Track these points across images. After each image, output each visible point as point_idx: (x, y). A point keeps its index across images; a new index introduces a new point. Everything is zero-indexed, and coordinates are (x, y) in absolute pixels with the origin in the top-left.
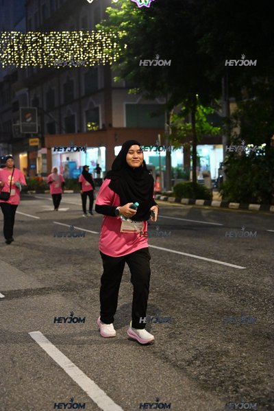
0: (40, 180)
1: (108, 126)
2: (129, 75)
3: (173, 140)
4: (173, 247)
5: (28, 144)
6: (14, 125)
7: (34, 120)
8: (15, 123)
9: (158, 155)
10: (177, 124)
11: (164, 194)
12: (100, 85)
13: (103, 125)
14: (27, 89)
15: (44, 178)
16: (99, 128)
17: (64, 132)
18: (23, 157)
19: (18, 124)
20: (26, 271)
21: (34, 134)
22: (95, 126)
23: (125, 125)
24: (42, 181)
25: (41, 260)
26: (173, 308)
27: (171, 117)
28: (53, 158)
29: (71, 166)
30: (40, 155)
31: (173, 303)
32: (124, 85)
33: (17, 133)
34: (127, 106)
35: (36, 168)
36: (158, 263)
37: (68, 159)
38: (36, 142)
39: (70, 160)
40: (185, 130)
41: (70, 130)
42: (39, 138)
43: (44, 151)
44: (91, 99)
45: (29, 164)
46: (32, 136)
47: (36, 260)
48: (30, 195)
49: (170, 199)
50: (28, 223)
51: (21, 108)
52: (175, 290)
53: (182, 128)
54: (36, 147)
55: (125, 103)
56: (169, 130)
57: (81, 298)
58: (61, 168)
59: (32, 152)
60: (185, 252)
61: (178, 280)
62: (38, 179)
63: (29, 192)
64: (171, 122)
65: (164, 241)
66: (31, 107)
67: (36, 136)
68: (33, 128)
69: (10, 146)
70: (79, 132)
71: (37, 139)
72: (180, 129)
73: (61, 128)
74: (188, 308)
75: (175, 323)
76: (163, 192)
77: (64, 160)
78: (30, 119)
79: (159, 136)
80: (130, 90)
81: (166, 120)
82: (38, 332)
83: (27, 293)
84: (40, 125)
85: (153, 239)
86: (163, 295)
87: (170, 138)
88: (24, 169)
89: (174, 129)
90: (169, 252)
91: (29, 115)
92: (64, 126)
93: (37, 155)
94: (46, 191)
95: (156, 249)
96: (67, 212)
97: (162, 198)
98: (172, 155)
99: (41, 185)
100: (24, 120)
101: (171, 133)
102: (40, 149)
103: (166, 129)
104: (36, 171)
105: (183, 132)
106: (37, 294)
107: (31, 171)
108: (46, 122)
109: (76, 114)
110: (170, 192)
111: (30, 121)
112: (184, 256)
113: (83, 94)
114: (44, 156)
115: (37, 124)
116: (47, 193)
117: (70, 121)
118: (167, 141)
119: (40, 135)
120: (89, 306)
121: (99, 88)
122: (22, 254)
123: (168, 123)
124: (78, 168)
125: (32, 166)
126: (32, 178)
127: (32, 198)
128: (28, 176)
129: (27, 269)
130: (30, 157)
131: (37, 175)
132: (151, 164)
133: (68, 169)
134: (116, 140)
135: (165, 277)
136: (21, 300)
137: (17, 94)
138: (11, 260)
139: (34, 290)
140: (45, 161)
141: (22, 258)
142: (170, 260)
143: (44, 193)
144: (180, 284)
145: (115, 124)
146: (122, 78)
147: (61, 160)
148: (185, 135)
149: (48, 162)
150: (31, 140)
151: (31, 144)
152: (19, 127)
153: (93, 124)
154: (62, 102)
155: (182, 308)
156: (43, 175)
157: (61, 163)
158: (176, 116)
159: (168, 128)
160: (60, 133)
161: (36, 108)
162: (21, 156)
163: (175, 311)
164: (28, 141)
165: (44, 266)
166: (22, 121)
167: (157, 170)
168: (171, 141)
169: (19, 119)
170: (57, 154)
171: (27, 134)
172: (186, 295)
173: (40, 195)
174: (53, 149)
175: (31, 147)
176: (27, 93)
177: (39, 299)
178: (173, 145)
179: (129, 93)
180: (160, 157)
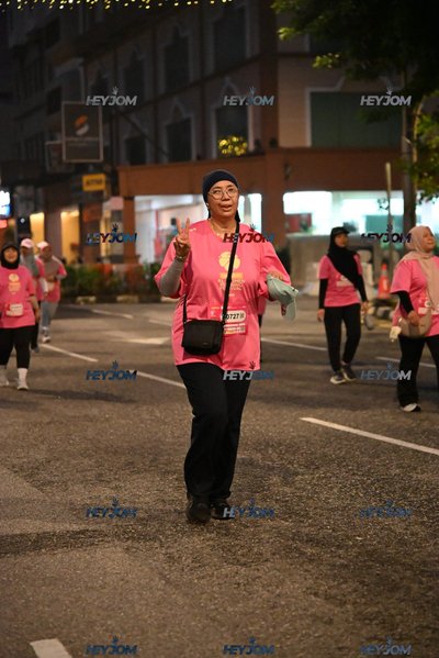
0: (107, 270)
1: (268, 145)
2: (315, 23)
3: (421, 176)
4: (409, 435)
5: (81, 188)
6: (48, 143)
7: (93, 132)
8: (52, 138)
9: (386, 213)
10: (429, 138)
13: (257, 143)
14: (80, 60)
15: (115, 267)
16: (247, 149)
17: (165, 159)
18: (69, 217)
19: (58, 142)
20: (48, 489)
21: (94, 164)
22: (239, 144)
23: (308, 143)
24: (111, 273)
25: (86, 461)
26: (394, 588)
27: (417, 121)
28: (138, 219)
30: (107, 214)
31: (395, 577)
32: (307, 48)
33: (55, 163)
34: (313, 95)
37: (174, 222)
38: (99, 182)
41: (180, 153)
42: (106, 173)
43: (116, 203)
44: (227, 79)
45: (82, 234)
46: (91, 168)
47: (74, 462)
48: (82, 305)
50: (68, 371)
51: (64, 103)
52: (402, 542)
54: (100, 193)
55: (308, 91)
56: (410, 153)
57: (170, 558)
58: (158, 243)
59: (89, 206)
61: (413, 518)
62: (101, 270)
63: (80, 299)
64: (416, 132)
65: (389, 419)
67: (98, 169)
68: (92, 150)
69: (40, 190)
70: (199, 158)
71: (102, 177)
73: (158, 149)
74: (431, 588)
75: (393, 627)
77: (166, 225)
79: (388, 166)
80: (318, 58)
81: (404, 132)
82: (55, 642)
83: (40, 542)
84: (108, 143)
85: (361, 414)
86: (370, 554)
87: (412, 172)
88: (73, 247)
89: (424, 150)
90: (398, 446)
91: (83, 119)
92: (165, 148)
93: (100, 212)
94: (120, 298)
96: (161, 346)
98: (419, 210)
99: (108, 283)
100: (71, 131)
101: (415, 158)
102: (107, 199)
103: (405, 149)
104: (99, 251)
106: (66, 545)
107: (88, 251)
108: (125, 136)
109: (192, 116)
111: (85, 135)
113: (210, 67)
114: (116, 214)
115: (102, 141)
116: (121, 302)
118: (406, 179)
119: (108, 168)
121: (249, 53)
122: (43, 447)
123: (409, 135)
126: (89, 266)
127: (86, 314)
128: (80, 261)
129: (51, 483)
130: (85, 219)
131: (99, 259)
132: (370, 232)
134: (287, 177)
136: (25, 560)
137: (59, 71)
138: (15, 461)
139: (61, 536)
140: (119, 227)
141: (41, 456)
142: (399, 467)
143: (114, 301)
144: (416, 528)
145: (285, 141)
146: (298, 29)
147: (158, 225)
149: (126, 228)
150: (86, 178)
151: (87, 188)
152: (59, 148)
153: (235, 139)
154: (162, 88)
155: (415, 586)
156: (114, 259)
157: (158, 232)
158: (427, 119)
159: (410, 147)
160: (157, 160)
162: (64, 215)
163: (397, 596)
164: (81, 180)
165: (91, 475)
166: (67, 135)
167: (385, 248)
168: (416, 179)
169: (60, 130)
170: (150, 211)
171: (77, 165)
172: (429, 555)
173: (106, 305)
174: (138, 199)
175: (87, 193)
176: (81, 70)
177: (66, 559)
178: (419, 189)
179: (316, 65)
180: (390, 217)
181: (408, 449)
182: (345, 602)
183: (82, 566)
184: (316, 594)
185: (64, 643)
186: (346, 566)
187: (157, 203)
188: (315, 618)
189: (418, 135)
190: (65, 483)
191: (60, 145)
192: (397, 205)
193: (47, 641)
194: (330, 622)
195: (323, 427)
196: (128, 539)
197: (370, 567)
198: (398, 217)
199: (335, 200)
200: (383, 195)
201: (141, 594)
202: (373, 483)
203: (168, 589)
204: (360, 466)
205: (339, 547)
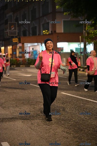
0: (18, 60)
1: (54, 32)
2: (64, 5)
3: (88, 39)
4: (85, 96)
5: (12, 41)
6: (5, 31)
7: (15, 29)
8: (6, 30)
9: (80, 47)
10: (89, 31)
11: (83, 68)
12: (50, 10)
13: (51, 32)
14: (12, 13)
15: (20, 59)
16: (49, 33)
17: (31, 35)
18: (10, 48)
19: (7, 31)
20: (5, 108)
21: (15, 36)
22: (47, 32)
23: (63, 32)
24: (19, 60)
25: (13, 102)
26: (81, 131)
27: (87, 27)
28: (25, 48)
29: (34, 53)
30: (18, 47)
31: (82, 128)
32: (62, 11)
33: (7, 36)
34: (64, 21)
35: (16, 54)
36: (76, 105)
37: (33, 49)
38: (16, 40)
39: (34, 50)
40: (93, 34)
41: (34, 34)
43: (20, 45)
44: (45, 17)
45: (13, 52)
46: (15, 37)
47: (11, 102)
48: (13, 68)
49: (85, 70)
50: (9, 82)
51: (9, 22)
52: (83, 120)
53: (92, 33)
54: (16, 43)
55: (63, 20)
56: (85, 34)
57: (32, 124)
59: (14, 45)
60: (91, 99)
63: (12, 66)
64: (86, 29)
66: (14, 22)
67: (16, 37)
68: (15, 33)
69: (3, 42)
70: (38, 35)
71: (17, 39)
72: (91, 33)
73: (29, 33)
74: (90, 131)
75: (81, 139)
76: (82, 67)
77: (31, 50)
78: (13, 28)
79: (80, 37)
80: (65, 13)
81: (84, 29)
82: (6, 142)
83: (3, 120)
84: (18, 31)
86: (76, 123)
87: (86, 38)
88: (11, 54)
89: (88, 33)
90: (82, 99)
91: (13, 26)
92: (31, 33)
93: (17, 47)
94: (21, 66)
95: (75, 97)
96: (30, 77)
97: (81, 70)
98: (87, 47)
99: (18, 63)
101: (86, 35)
102: (18, 44)
103: (84, 33)
104: (16, 56)
105: (93, 35)
106: (9, 121)
107: (14, 55)
108: (22, 30)
109: (37, 25)
110: (86, 66)
111: (13, 30)
112: (90, 101)
113: (41, 15)
114: (20, 47)
115: (17, 31)
116: (21, 67)
117: (34, 29)
118: (84, 40)
119: (18, 37)
120: (35, 128)
121: (49, 12)
122: (4, 99)
123: (85, 30)
124: (38, 54)
125: (14, 53)
126: (14, 59)
128: (12, 58)
130: (13, 48)
131: (16, 57)
132: (76, 52)
133: (33, 54)
134: (58, 39)
135: (78, 113)
137: (8, 15)
139: (8, 119)
140: (21, 50)
141: (3, 101)
142: (82, 103)
143: (19, 67)
144: (86, 117)
145: (57, 31)
146: (60, 6)
147: (29, 50)
148: (94, 36)
149: (22, 50)
150: (13, 39)
151: (14, 41)
152: (7, 32)
155: (86, 130)
156: (20, 57)
158: (89, 26)
159: (85, 33)
160: (29, 35)
161: (16, 23)
162: (9, 47)
163: (82, 132)
164: (12, 40)
165: (14, 105)
166: (9, 30)
167: (80, 55)
168: (86, 40)
169: (8, 29)
170: (28, 47)
171: (12, 36)
172: (89, 123)
173: (18, 68)
174: (25, 44)
175: (14, 43)
176: (13, 15)
177: (9, 124)
178: (87, 42)
179: (64, 14)
180: (81, 48)
181: (85, 100)
182: (71, 134)
183: (12, 125)
184: (64, 132)
185: (8, 143)
186: (71, 126)
187: (29, 45)
188: (64, 137)
189: (87, 30)
190: (9, 107)
191: (8, 32)
192: (82, 45)
193: (5, 142)
194: (67, 138)
195: (66, 95)
196: (23, 120)
197: (76, 126)
198: (82, 48)
199: (69, 44)
200: (79, 43)
201: (26, 132)
202: (77, 107)
203: (32, 131)
204: (74, 103)
205: (69, 121)
